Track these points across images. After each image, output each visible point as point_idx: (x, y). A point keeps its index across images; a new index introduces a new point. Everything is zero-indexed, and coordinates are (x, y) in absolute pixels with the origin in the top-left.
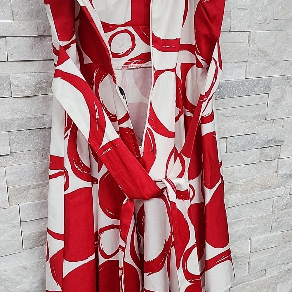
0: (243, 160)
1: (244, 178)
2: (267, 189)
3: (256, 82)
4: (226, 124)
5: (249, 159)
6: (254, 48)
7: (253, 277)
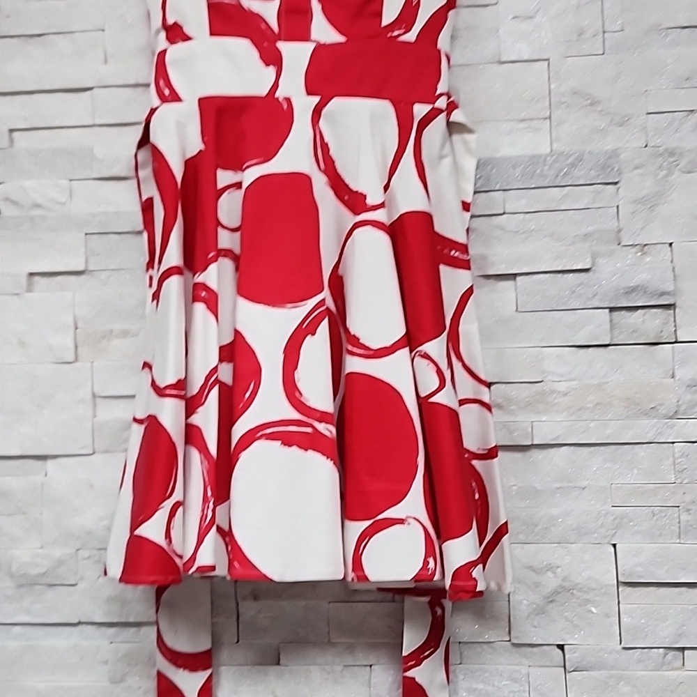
0: (567, 334)
1: (573, 377)
2: (645, 415)
5: (581, 333)
6: (560, 91)
7: (639, 661)
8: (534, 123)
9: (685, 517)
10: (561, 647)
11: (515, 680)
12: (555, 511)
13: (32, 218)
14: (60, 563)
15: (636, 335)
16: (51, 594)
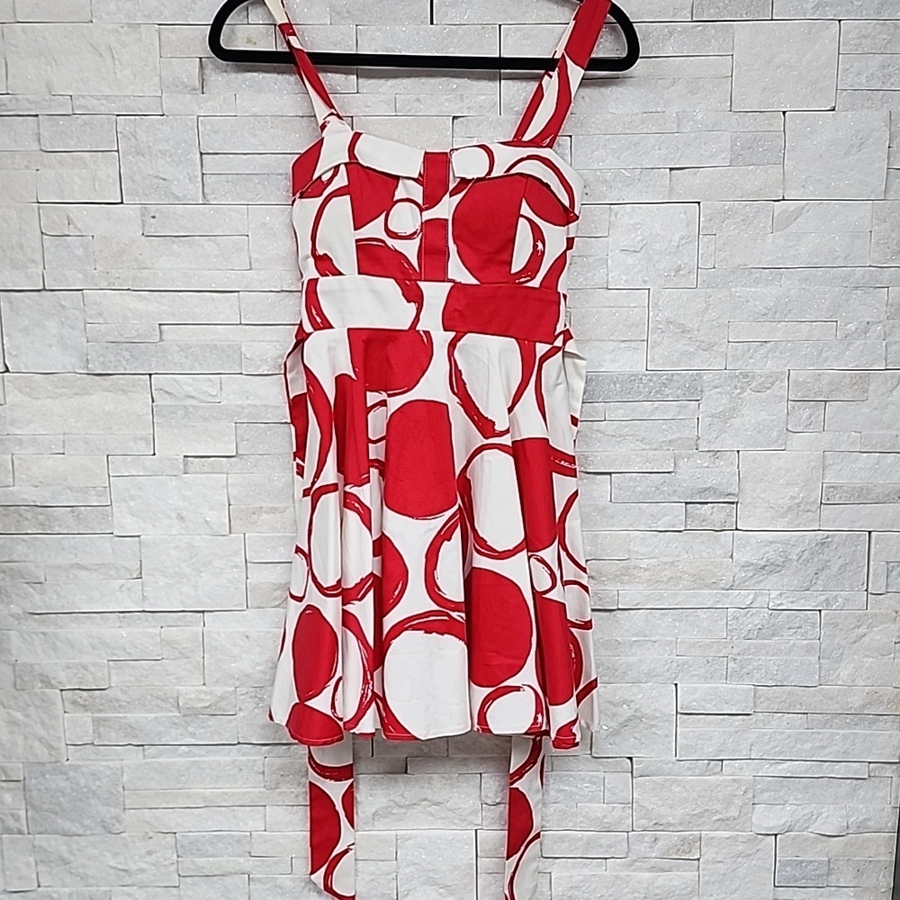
0: (650, 522)
1: (652, 556)
2: (708, 587)
3: (665, 377)
4: (609, 449)
5: (661, 521)
6: (657, 318)
7: (689, 769)
8: (633, 344)
9: (731, 665)
10: (630, 758)
11: (594, 783)
12: (632, 659)
13: (185, 407)
14: (222, 698)
15: (704, 523)
16: (212, 721)
